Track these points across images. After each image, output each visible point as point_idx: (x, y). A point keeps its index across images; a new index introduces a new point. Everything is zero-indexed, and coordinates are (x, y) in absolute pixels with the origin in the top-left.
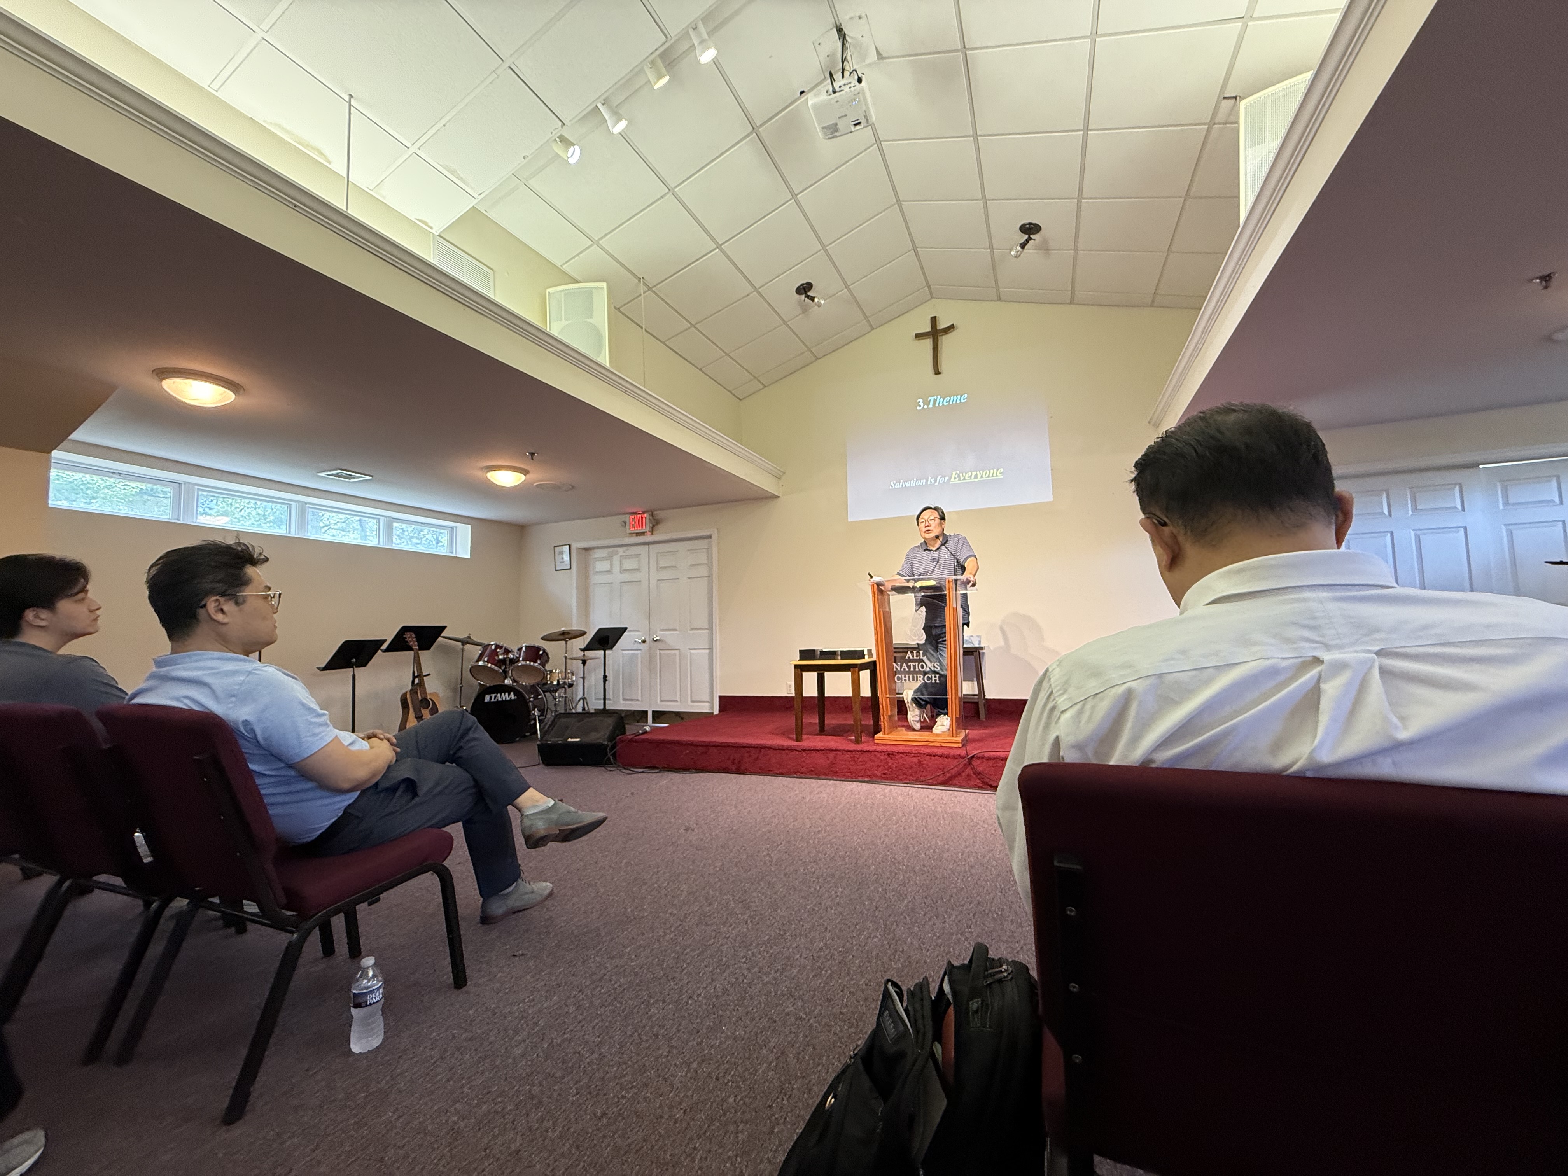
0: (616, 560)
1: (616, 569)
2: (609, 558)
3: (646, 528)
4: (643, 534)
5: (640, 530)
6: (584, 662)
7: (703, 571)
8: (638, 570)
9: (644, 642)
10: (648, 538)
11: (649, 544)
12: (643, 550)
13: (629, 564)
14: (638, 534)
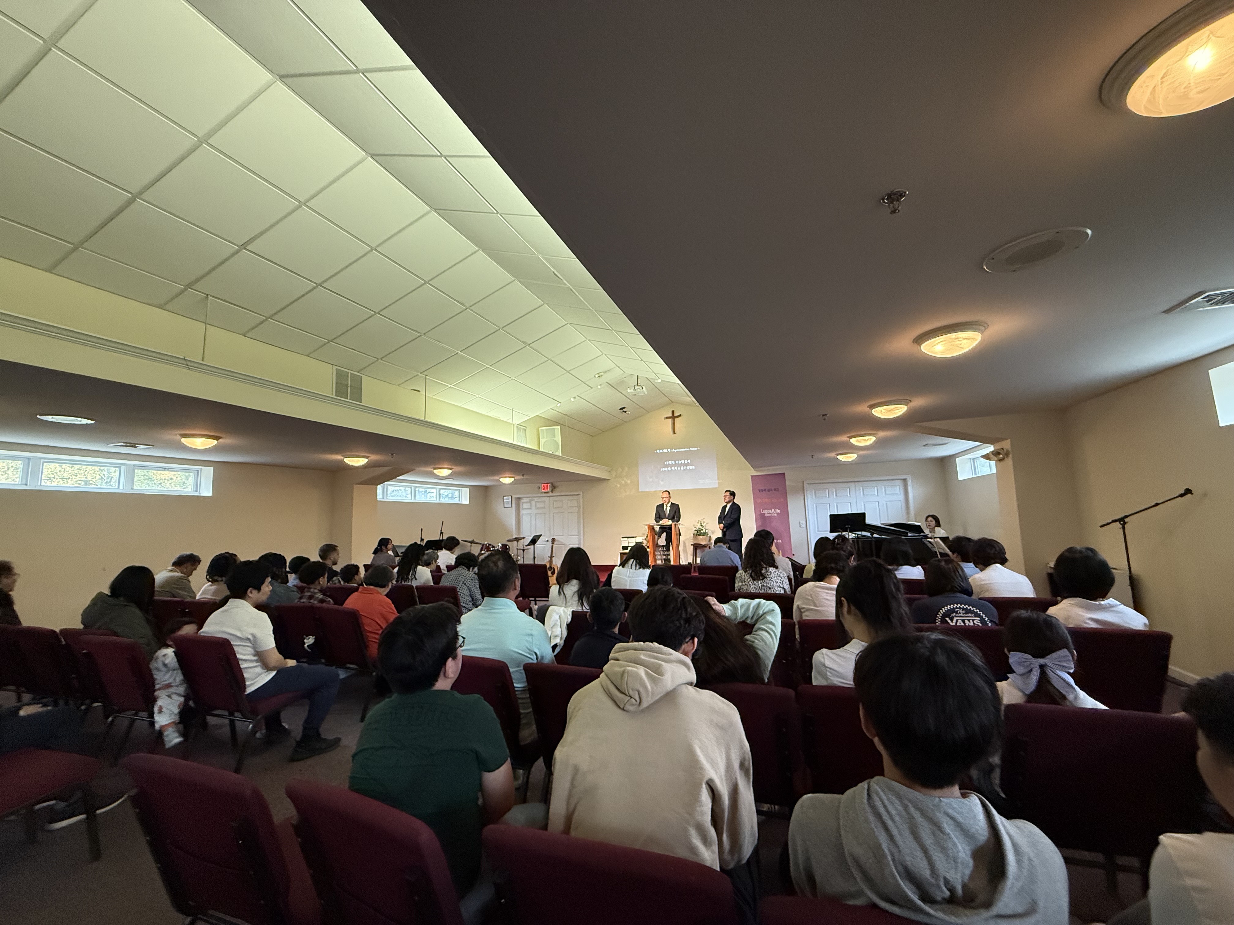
0: (533, 503)
1: (533, 507)
2: (530, 502)
3: (549, 490)
4: (548, 493)
5: (547, 490)
6: (524, 550)
7: (576, 510)
8: (544, 508)
9: (548, 541)
10: (550, 494)
11: (549, 497)
12: (547, 499)
13: (539, 505)
14: (545, 493)
